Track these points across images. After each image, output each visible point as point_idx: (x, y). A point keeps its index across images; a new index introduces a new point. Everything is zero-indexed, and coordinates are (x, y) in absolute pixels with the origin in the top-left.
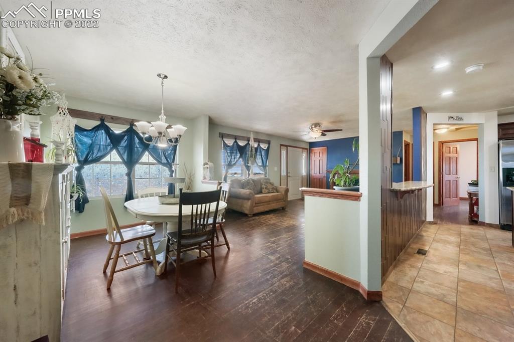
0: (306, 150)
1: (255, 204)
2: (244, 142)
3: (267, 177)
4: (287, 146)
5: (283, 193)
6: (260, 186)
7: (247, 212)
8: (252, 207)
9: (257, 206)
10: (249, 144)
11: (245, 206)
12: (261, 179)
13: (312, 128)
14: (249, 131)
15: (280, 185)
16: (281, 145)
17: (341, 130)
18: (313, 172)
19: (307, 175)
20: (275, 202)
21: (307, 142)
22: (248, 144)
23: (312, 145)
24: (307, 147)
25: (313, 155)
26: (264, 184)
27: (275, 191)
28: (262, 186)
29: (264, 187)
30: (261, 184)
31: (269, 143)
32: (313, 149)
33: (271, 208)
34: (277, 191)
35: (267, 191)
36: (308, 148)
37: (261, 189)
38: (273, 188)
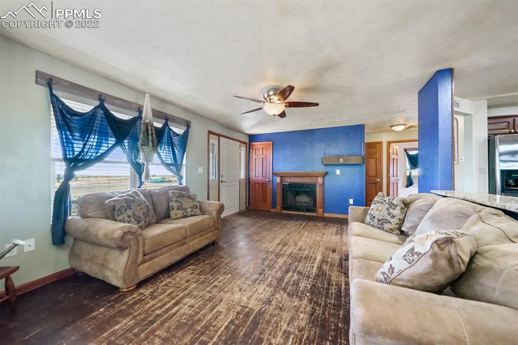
0: (245, 145)
1: (145, 255)
2: (131, 112)
3: (184, 184)
4: (219, 135)
5: (214, 214)
6: (165, 206)
7: (116, 282)
8: (134, 264)
9: (151, 259)
10: (141, 119)
11: (112, 266)
12: (170, 188)
13: (269, 96)
14: (141, 93)
15: (208, 200)
16: (210, 133)
17: (317, 105)
18: (254, 175)
19: (246, 179)
20: (197, 236)
21: (247, 134)
22: (140, 117)
23: (252, 138)
24: (246, 140)
25: (254, 151)
26: (174, 199)
27: (198, 212)
28: (171, 204)
29: (175, 205)
30: (169, 200)
31: (188, 125)
32: (253, 143)
33: (189, 252)
34: (203, 212)
35: (180, 213)
36: (248, 142)
37: (169, 209)
38: (195, 207)
